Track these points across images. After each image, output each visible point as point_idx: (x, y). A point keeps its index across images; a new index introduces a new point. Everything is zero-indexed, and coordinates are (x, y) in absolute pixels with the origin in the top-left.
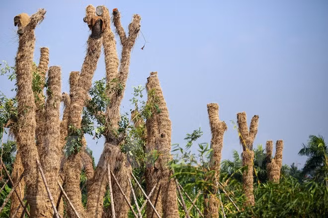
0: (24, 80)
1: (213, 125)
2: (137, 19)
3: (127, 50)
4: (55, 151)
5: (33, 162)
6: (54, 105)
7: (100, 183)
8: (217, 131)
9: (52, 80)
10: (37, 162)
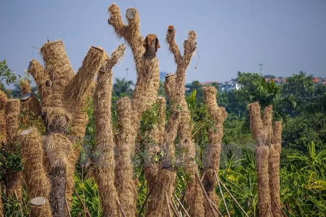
0: (104, 118)
1: (211, 112)
2: (193, 36)
3: (183, 69)
4: (129, 188)
5: (114, 203)
6: (125, 139)
7: (157, 212)
8: (216, 118)
9: (122, 113)
10: (117, 203)
